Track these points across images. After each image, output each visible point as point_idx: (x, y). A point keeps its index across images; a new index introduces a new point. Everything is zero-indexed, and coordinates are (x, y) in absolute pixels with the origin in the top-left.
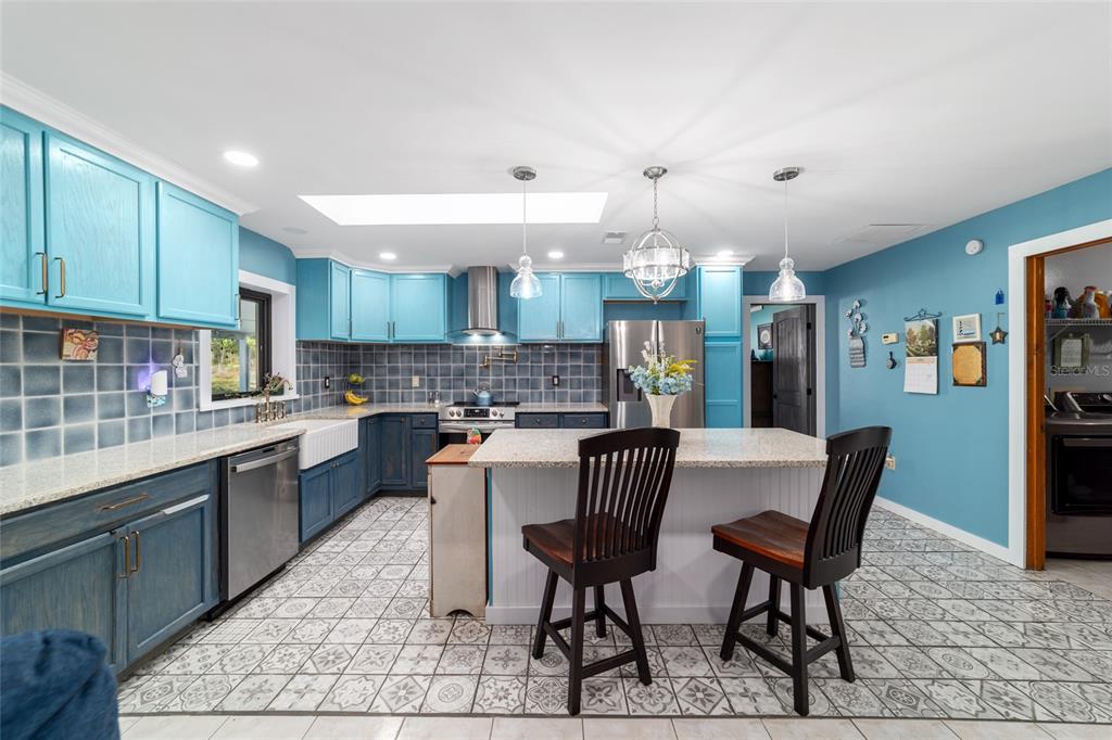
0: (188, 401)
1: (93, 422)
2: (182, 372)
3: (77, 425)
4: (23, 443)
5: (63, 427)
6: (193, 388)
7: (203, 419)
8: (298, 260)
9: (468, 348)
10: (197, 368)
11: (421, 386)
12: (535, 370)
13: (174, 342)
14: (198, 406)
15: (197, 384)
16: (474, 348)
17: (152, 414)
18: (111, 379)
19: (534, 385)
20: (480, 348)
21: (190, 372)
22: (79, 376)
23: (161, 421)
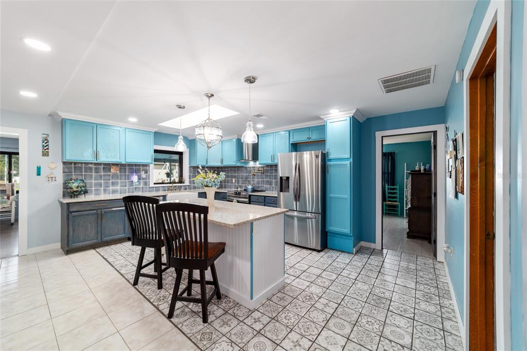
0: (146, 184)
1: (118, 188)
2: (143, 175)
3: (115, 188)
4: (102, 191)
5: (111, 188)
6: (148, 180)
7: (150, 189)
8: (191, 140)
9: (249, 167)
10: (149, 175)
11: (235, 183)
12: (271, 177)
13: (141, 168)
14: (149, 185)
15: (149, 179)
16: (250, 168)
17: (134, 187)
18: (123, 177)
19: (270, 183)
20: (253, 167)
21: (146, 176)
22: (115, 176)
23: (137, 189)
